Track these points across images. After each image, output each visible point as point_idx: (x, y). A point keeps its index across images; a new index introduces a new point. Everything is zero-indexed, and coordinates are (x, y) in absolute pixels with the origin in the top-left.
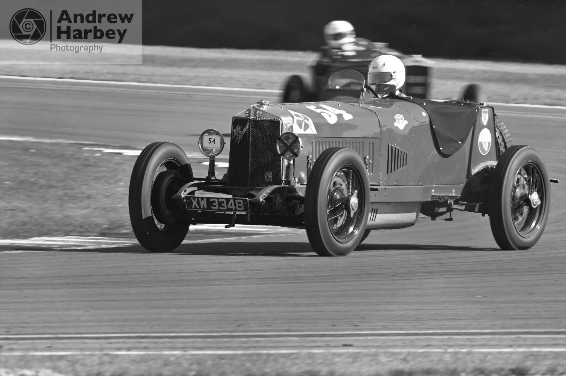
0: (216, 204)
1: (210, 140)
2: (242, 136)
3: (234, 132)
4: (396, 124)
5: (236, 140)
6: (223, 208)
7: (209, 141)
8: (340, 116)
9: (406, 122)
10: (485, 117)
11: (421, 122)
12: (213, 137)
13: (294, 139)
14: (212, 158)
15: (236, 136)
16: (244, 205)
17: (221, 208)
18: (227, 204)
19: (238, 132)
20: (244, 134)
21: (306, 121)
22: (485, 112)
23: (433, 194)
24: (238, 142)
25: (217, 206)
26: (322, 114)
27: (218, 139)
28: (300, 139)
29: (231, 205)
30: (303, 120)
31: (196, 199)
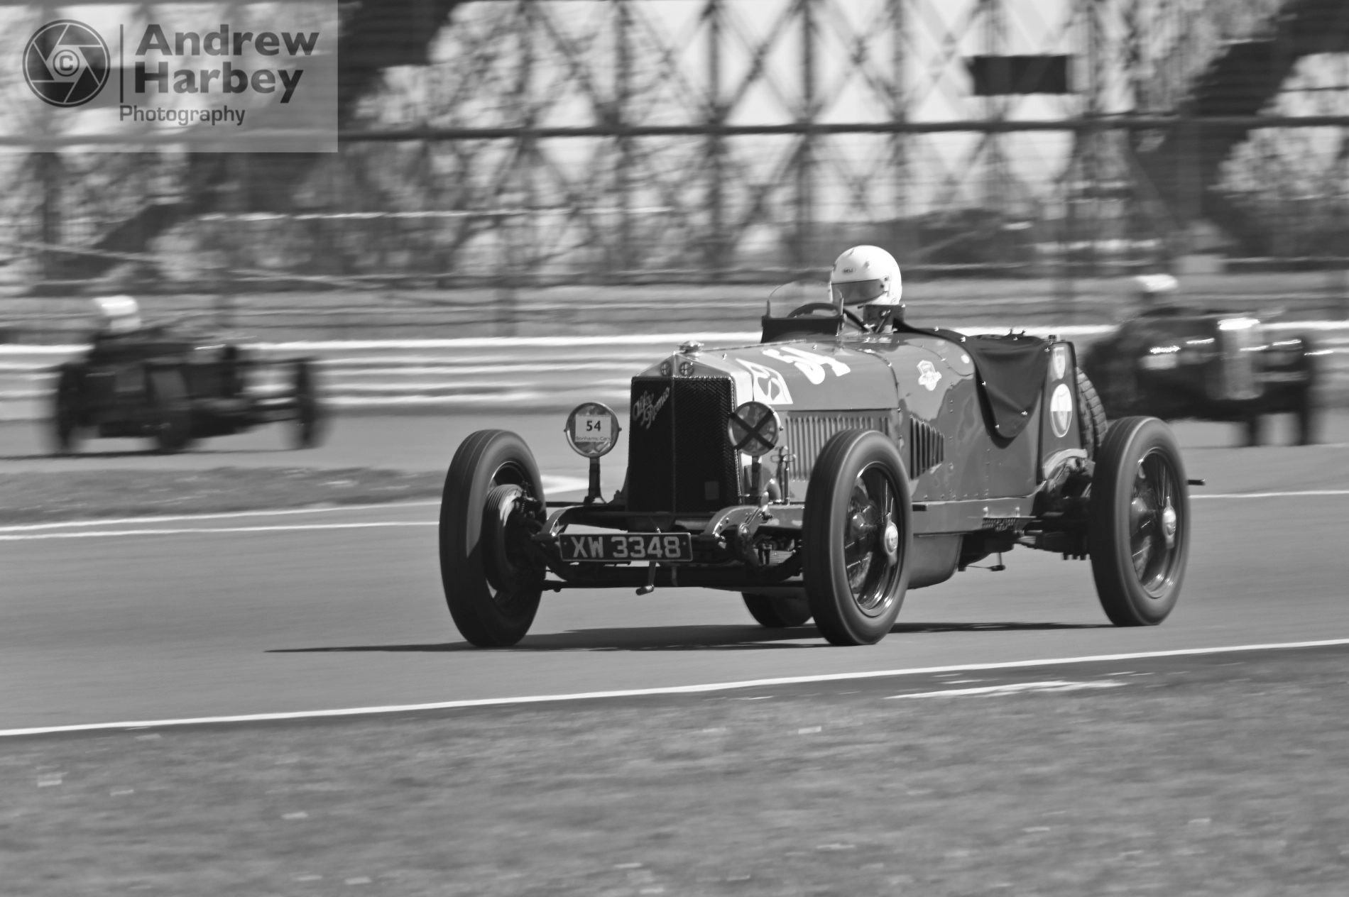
0: (623, 547)
1: (590, 424)
2: (656, 414)
3: (636, 407)
4: (922, 381)
5: (642, 423)
6: (637, 555)
7: (588, 425)
8: (827, 368)
9: (938, 376)
10: (1060, 361)
11: (963, 376)
12: (595, 419)
13: (763, 415)
14: (595, 460)
15: (642, 414)
16: (681, 546)
17: (632, 554)
18: (646, 547)
19: (646, 407)
20: (660, 410)
21: (774, 380)
22: (1059, 352)
23: (986, 516)
24: (648, 426)
25: (626, 551)
26: (796, 364)
27: (606, 422)
28: (775, 414)
29: (655, 548)
30: (770, 378)
31: (582, 540)
